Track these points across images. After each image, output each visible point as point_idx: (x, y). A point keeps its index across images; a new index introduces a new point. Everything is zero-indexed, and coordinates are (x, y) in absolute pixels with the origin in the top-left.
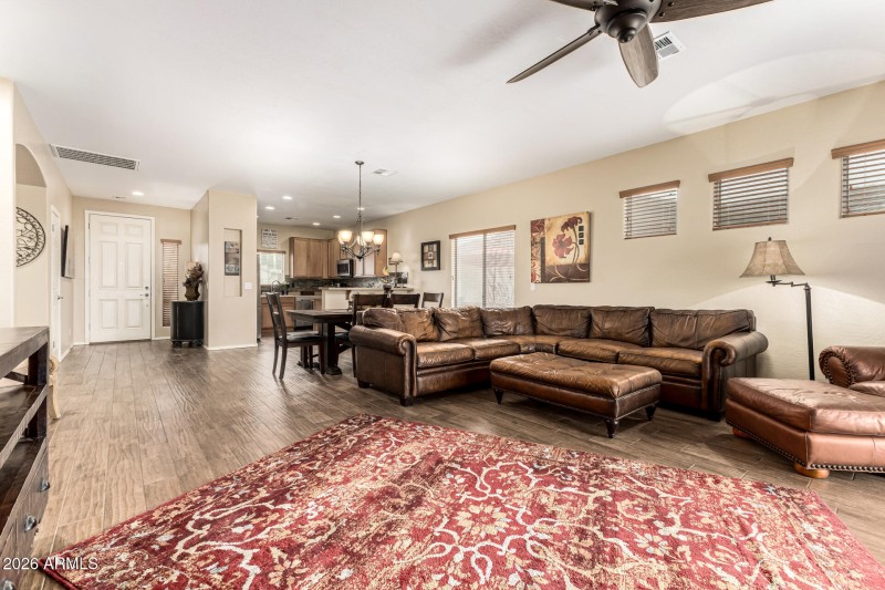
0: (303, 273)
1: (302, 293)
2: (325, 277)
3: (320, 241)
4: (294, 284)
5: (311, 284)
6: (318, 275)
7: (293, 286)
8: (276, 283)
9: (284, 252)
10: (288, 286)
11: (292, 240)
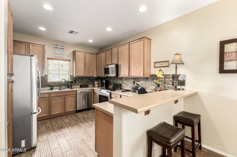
0: (81, 74)
1: (81, 86)
2: (95, 76)
3: (92, 54)
4: (76, 81)
5: (86, 80)
6: (90, 75)
7: (75, 82)
8: (63, 81)
9: (70, 61)
10: (72, 82)
11: (74, 52)
